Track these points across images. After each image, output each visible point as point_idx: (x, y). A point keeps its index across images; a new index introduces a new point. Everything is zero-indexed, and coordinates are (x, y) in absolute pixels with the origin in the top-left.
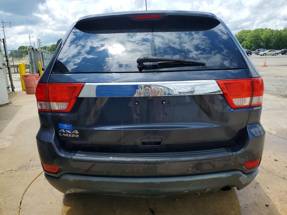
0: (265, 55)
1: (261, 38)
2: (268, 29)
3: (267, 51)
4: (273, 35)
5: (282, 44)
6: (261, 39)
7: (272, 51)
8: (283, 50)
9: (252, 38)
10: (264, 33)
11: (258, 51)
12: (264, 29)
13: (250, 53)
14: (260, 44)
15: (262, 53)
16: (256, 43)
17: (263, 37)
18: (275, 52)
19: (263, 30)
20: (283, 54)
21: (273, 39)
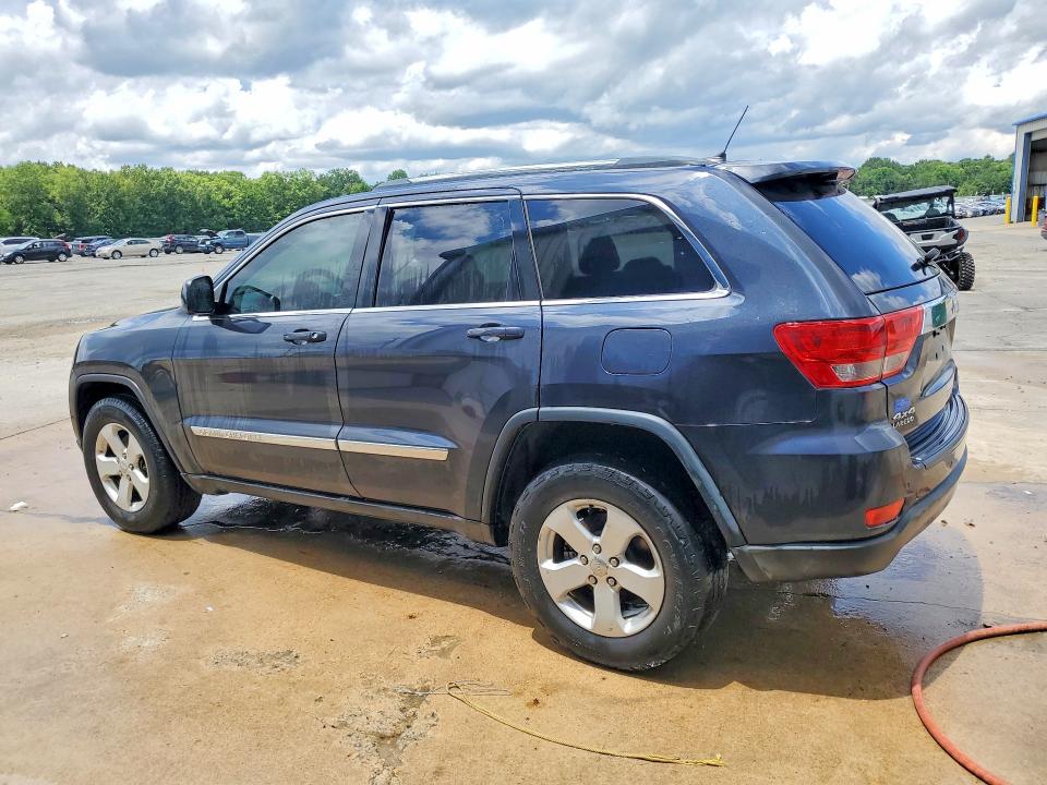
0: (117, 255)
1: (50, 196)
2: (65, 165)
3: (121, 244)
4: (88, 188)
5: (127, 219)
6: (50, 201)
7: (137, 242)
8: (165, 238)
9: (16, 197)
10: (58, 178)
11: (83, 241)
12: (50, 163)
13: (62, 252)
14: (49, 218)
15: (106, 250)
16: (37, 213)
17: (55, 193)
18: (146, 247)
19: (49, 168)
20: (168, 252)
21: (92, 201)
